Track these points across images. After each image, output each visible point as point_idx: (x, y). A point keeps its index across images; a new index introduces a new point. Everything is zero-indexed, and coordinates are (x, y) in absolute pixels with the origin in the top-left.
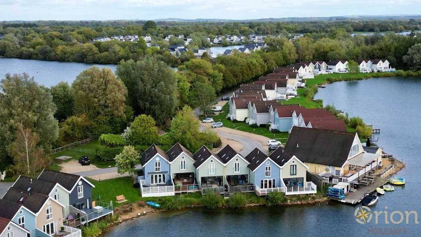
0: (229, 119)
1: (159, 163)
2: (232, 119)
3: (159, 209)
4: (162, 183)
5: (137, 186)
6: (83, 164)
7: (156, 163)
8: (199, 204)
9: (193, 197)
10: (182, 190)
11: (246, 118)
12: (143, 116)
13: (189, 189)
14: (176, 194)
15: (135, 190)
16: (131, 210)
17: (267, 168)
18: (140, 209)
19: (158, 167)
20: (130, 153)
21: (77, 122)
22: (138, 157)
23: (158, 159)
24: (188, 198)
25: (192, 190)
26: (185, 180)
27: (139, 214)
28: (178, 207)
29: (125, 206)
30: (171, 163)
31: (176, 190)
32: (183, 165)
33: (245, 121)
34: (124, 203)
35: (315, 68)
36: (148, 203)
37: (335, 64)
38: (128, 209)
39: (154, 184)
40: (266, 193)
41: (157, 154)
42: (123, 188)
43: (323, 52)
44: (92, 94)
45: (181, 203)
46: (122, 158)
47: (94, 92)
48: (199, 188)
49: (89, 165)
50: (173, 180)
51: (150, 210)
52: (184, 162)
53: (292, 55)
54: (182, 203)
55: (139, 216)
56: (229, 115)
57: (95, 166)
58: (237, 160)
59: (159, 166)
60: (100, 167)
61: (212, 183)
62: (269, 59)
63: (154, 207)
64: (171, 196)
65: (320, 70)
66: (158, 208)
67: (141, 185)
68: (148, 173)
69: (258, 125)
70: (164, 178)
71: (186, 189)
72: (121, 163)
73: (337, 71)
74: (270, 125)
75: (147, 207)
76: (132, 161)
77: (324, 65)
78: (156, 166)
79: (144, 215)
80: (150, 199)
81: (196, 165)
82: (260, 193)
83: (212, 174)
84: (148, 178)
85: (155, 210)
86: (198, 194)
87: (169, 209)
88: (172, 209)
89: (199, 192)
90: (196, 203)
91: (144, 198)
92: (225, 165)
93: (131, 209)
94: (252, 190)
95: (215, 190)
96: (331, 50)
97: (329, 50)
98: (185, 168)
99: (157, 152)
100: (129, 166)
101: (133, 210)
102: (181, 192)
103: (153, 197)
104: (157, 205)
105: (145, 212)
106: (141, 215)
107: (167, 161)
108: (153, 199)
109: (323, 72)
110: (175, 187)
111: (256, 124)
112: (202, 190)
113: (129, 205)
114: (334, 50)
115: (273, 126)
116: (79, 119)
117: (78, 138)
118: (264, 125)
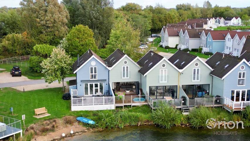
0: (161, 46)
1: (95, 68)
2: (164, 46)
3: (94, 127)
4: (99, 93)
5: (67, 97)
6: (14, 75)
7: (92, 69)
8: (148, 121)
9: (139, 112)
10: (125, 102)
11: (177, 45)
12: (81, 26)
13: (133, 102)
14: (117, 107)
15: (64, 102)
16: (53, 129)
17: (240, 74)
18: (67, 127)
19: (94, 74)
20: (59, 57)
21: (17, 38)
22: (69, 62)
23: (93, 64)
24: (133, 113)
25: (138, 102)
26: (128, 92)
27: (64, 135)
28: (120, 125)
29: (45, 122)
30: (109, 69)
31: (116, 103)
32: (125, 71)
33: (176, 48)
34: (45, 119)
35: (216, 22)
36: (79, 118)
37: (230, 20)
38: (49, 127)
39: (89, 94)
40: (242, 107)
41: (93, 56)
42: (49, 100)
43: (220, 13)
44: (35, 15)
45: (124, 119)
46: (50, 63)
47: (37, 13)
48: (146, 101)
49: (21, 76)
50: (113, 90)
51: (81, 128)
52: (127, 67)
53: (198, 14)
54: (126, 119)
55: (63, 137)
56: (161, 44)
57: (27, 78)
58: (197, 64)
59: (95, 72)
60: (31, 79)
61: (163, 94)
62: (182, 14)
63: (86, 125)
64: (110, 110)
65: (219, 24)
66: (92, 126)
67: (72, 96)
68: (81, 81)
69: (190, 49)
70: (101, 88)
71: (129, 102)
72: (48, 68)
73: (232, 25)
74: (202, 49)
75: (77, 123)
76: (62, 67)
77: (222, 20)
78: (92, 72)
79: (71, 135)
80: (82, 113)
81: (142, 72)
82: (234, 107)
83: (164, 82)
84: (81, 87)
85: (88, 129)
86: (147, 108)
87: (107, 128)
88: (112, 128)
89: (148, 106)
90: (144, 120)
91: (75, 111)
92: (181, 71)
93: (53, 127)
94: (219, 103)
95: (170, 103)
96: (226, 11)
97: (225, 11)
98: (127, 76)
99: (92, 55)
100: (58, 73)
101: (56, 129)
102: (123, 105)
103: (86, 111)
104: (91, 122)
105: (72, 132)
106: (66, 136)
107: (105, 66)
108: (86, 114)
109: (222, 25)
110: (116, 99)
111: (188, 49)
112: (151, 103)
113: (51, 121)
114: (228, 11)
115: (205, 50)
116: (20, 36)
117: (19, 54)
118: (196, 49)
